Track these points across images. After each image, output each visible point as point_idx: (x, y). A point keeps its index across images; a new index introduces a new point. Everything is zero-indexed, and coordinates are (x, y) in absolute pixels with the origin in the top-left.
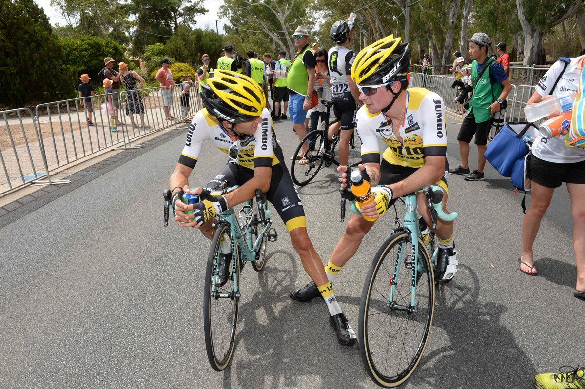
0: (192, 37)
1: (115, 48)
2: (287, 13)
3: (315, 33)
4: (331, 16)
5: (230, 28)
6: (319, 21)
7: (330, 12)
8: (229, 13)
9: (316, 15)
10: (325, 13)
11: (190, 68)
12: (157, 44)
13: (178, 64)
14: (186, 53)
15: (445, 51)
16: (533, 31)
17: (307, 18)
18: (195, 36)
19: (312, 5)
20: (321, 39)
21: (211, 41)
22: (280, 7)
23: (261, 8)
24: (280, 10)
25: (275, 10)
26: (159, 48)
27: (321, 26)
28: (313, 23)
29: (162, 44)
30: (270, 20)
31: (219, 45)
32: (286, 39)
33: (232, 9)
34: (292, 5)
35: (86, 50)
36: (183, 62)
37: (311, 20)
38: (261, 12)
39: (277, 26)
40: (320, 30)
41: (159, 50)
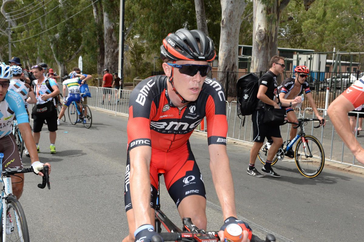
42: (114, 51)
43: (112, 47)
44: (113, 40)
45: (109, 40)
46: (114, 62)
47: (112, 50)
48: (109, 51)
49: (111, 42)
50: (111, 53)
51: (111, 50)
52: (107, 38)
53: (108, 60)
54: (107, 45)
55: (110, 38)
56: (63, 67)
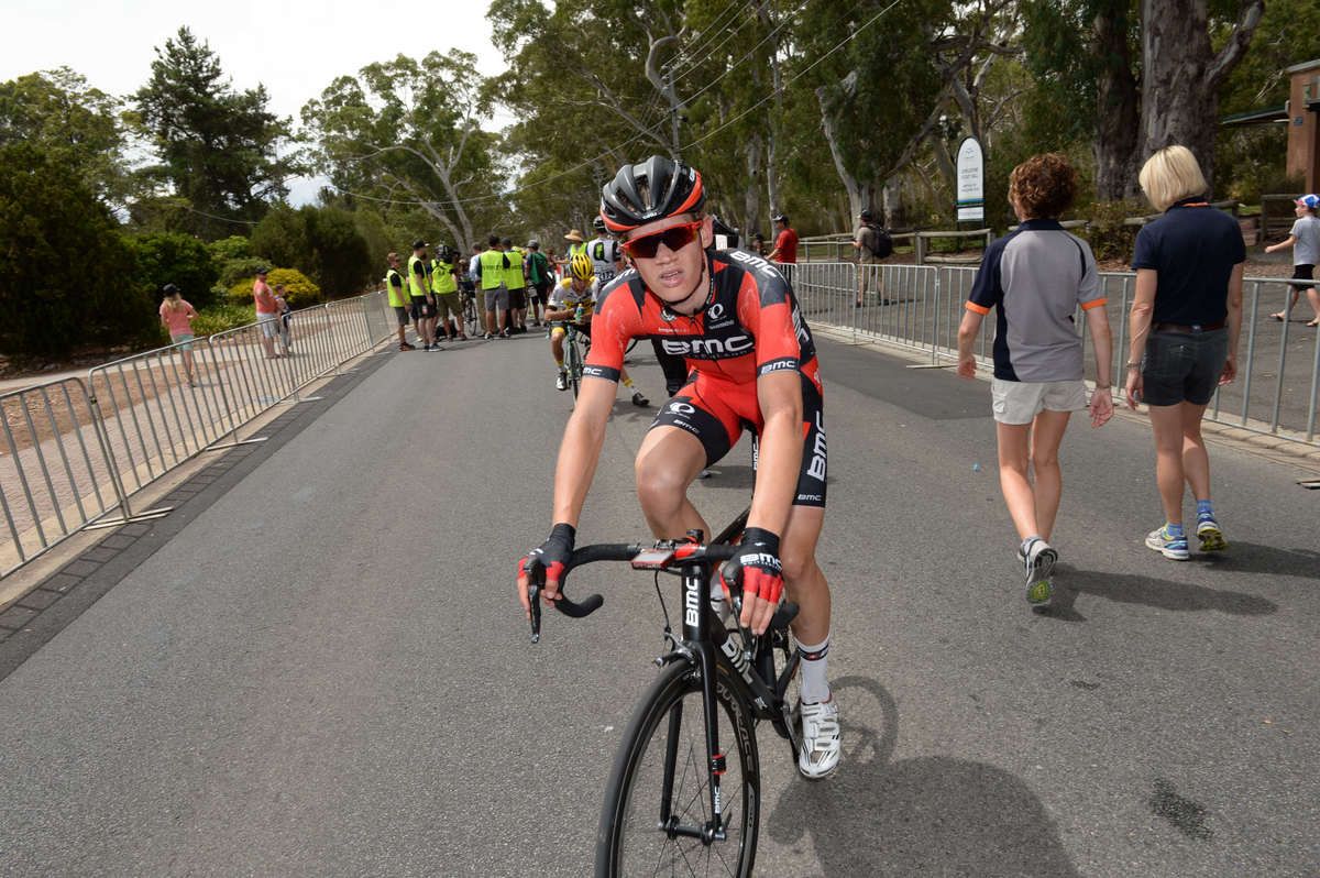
0: (297, 222)
1: (199, 250)
2: (453, 162)
3: (509, 197)
4: (537, 163)
5: (332, 194)
6: (514, 172)
7: (535, 156)
8: (328, 166)
9: (509, 161)
10: (526, 157)
11: (302, 276)
12: (234, 237)
13: (278, 271)
14: (291, 250)
15: (747, 221)
16: (860, 187)
17: (492, 168)
18: (303, 220)
19: (499, 143)
20: (521, 208)
21: (336, 226)
22: (439, 152)
23: (401, 156)
24: (437, 156)
25: (429, 158)
26: (238, 244)
27: (519, 182)
28: (503, 178)
29: (243, 238)
30: (419, 176)
31: (349, 232)
32: (455, 212)
33: (334, 158)
34: (461, 148)
35: (153, 255)
36: (288, 267)
37: (498, 172)
38: (400, 163)
39: (434, 188)
40: (518, 188)
41: (240, 247)
42: (1201, 73)
43: (1188, 57)
44: (1195, 15)
45: (1174, 18)
46: (1196, 130)
47: (1192, 69)
48: (1174, 79)
49: (1182, 31)
50: (1187, 87)
51: (1184, 72)
52: (1161, 13)
53: (1170, 124)
54: (1162, 46)
55: (1177, 12)
56: (868, 198)
